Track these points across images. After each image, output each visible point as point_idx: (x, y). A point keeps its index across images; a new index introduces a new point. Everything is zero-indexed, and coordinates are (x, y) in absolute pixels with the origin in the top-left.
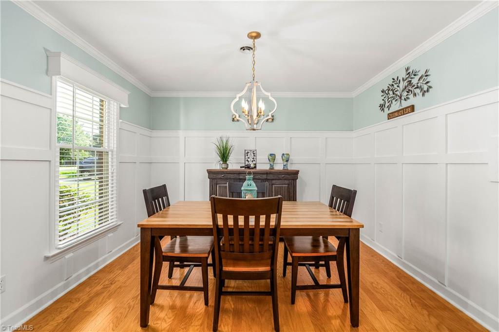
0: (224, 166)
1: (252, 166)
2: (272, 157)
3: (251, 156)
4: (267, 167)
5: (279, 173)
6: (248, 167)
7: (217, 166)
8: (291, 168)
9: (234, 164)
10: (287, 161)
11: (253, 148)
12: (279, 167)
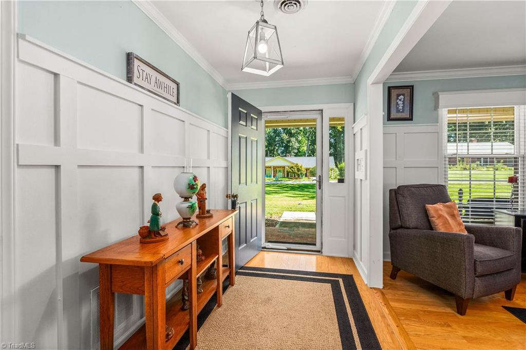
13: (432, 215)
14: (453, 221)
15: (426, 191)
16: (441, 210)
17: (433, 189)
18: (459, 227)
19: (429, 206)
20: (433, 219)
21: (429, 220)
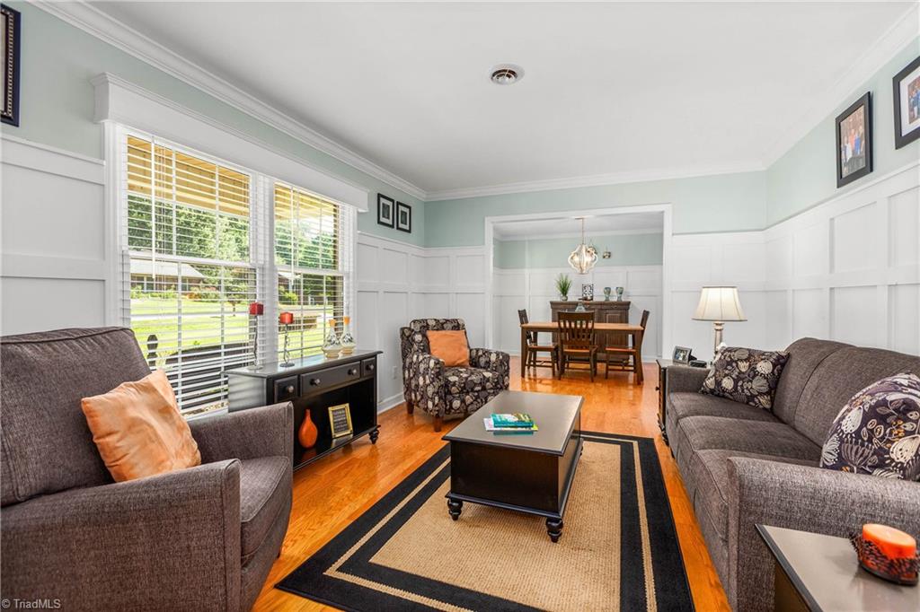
0: (564, 298)
1: (589, 298)
2: (608, 290)
3: (588, 289)
4: (603, 299)
5: (613, 303)
6: (586, 299)
7: (558, 298)
8: (624, 299)
9: (573, 296)
10: (621, 293)
11: (591, 283)
12: (614, 299)
13: (104, 429)
14: (166, 425)
15: (76, 351)
16: (133, 403)
17: (100, 343)
18: (179, 436)
19: (93, 402)
20: (108, 439)
21: (95, 445)
